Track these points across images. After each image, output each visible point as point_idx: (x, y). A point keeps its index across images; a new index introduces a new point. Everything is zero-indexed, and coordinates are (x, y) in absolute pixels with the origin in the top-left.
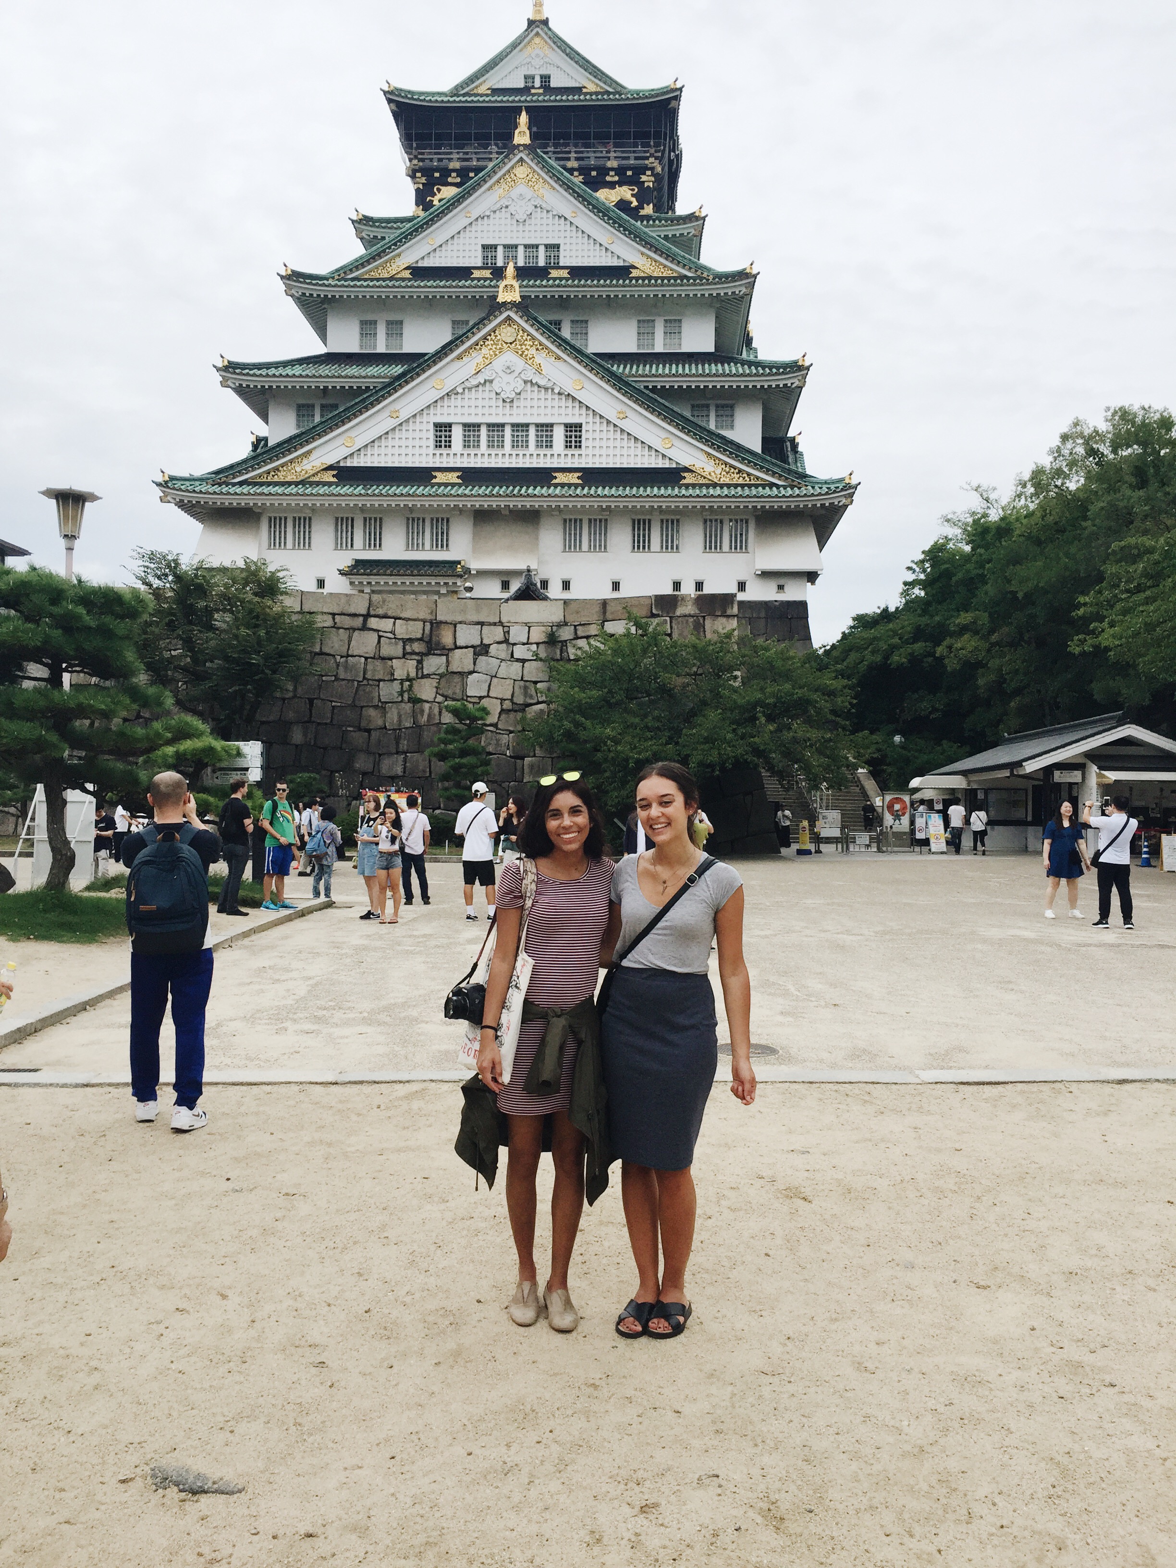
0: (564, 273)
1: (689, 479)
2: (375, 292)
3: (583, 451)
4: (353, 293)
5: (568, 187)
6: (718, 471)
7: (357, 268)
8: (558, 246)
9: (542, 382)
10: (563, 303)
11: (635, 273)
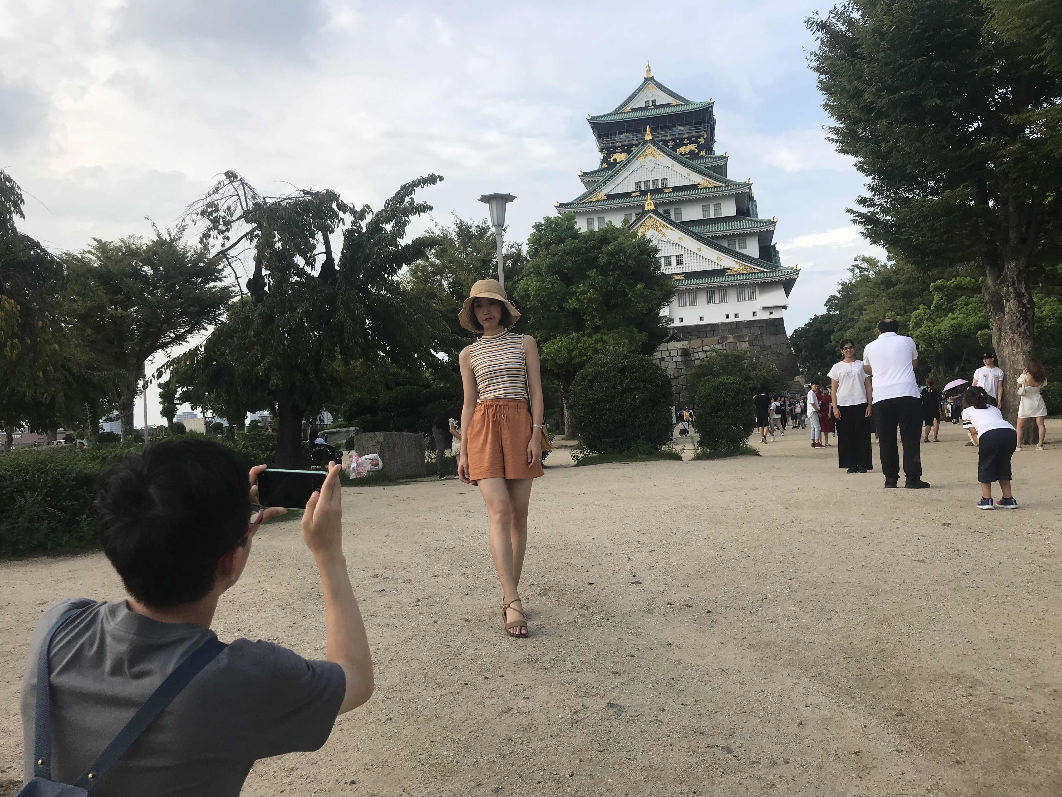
0: (670, 190)
1: (729, 272)
2: (592, 208)
3: (684, 265)
4: (584, 209)
5: (666, 153)
6: (741, 268)
7: (585, 198)
8: (667, 179)
9: (666, 240)
10: (671, 203)
11: (700, 186)
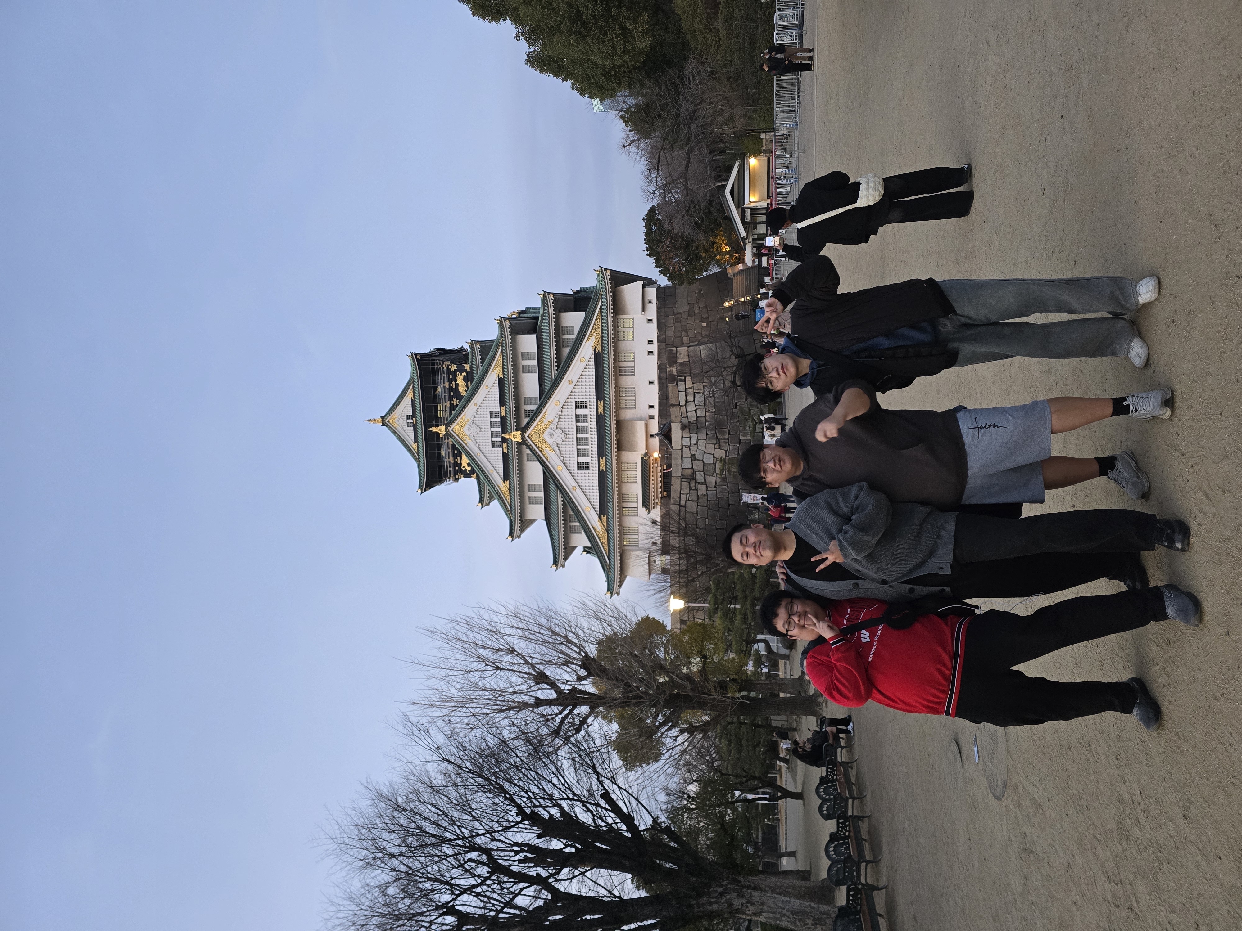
0: (503, 408)
1: (599, 349)
2: (517, 497)
3: (588, 400)
4: (518, 508)
5: (464, 408)
6: (595, 335)
7: (506, 506)
8: (491, 412)
9: (557, 420)
10: (517, 409)
11: (501, 375)
